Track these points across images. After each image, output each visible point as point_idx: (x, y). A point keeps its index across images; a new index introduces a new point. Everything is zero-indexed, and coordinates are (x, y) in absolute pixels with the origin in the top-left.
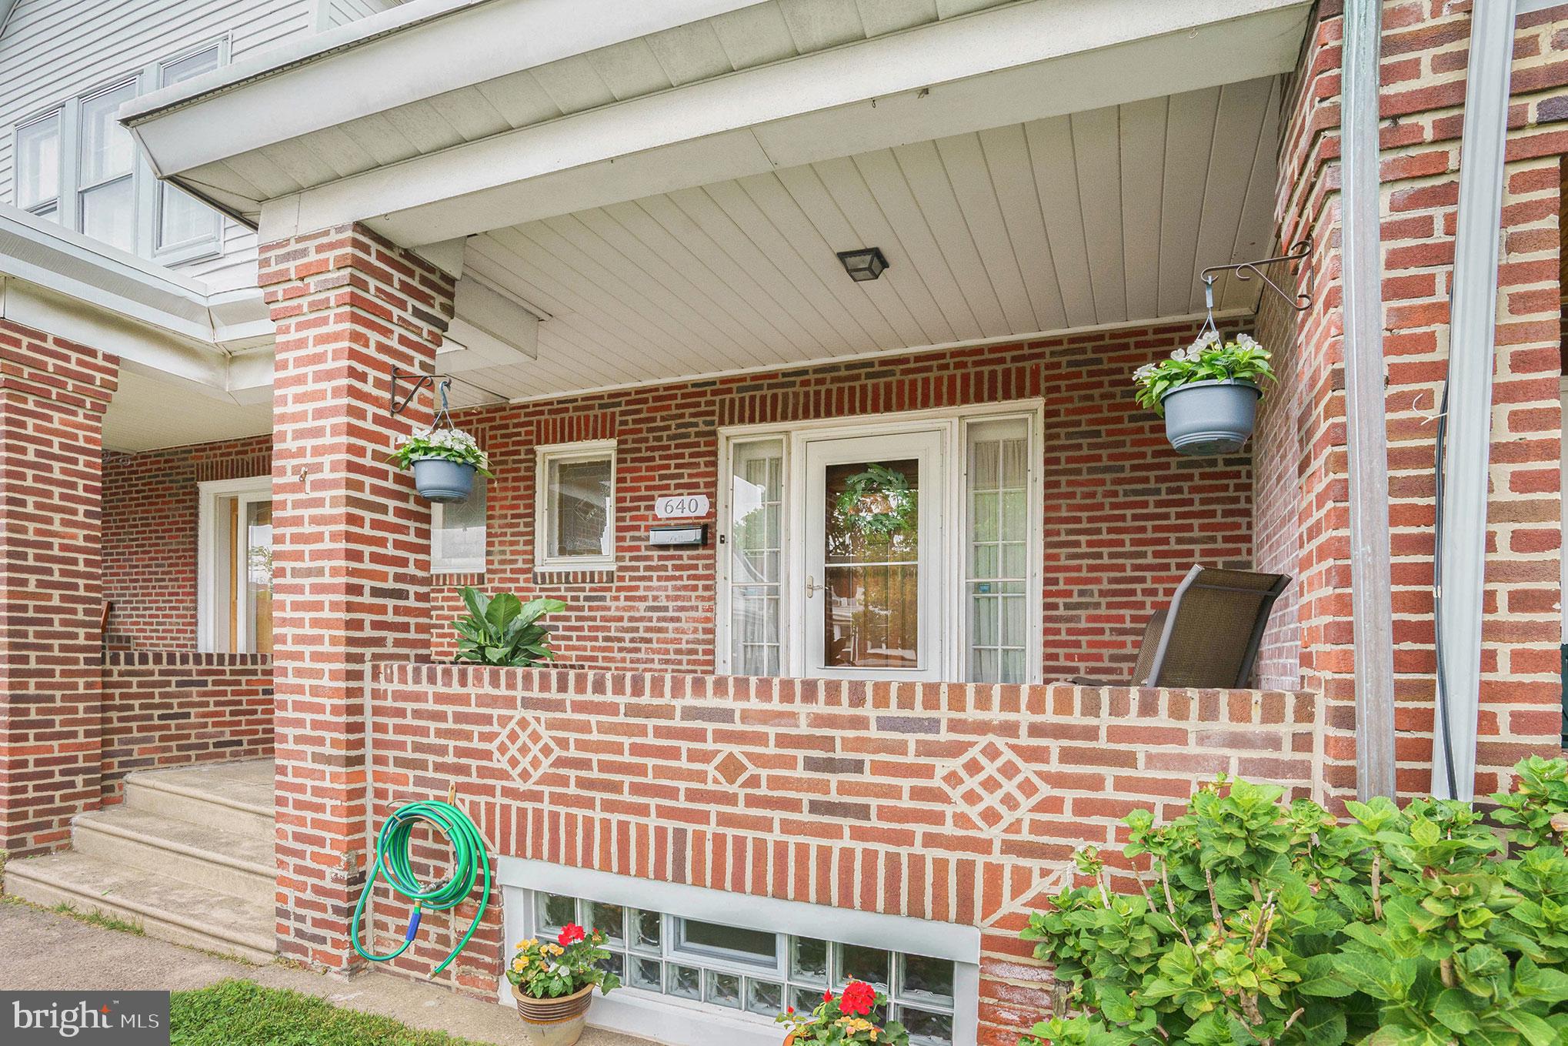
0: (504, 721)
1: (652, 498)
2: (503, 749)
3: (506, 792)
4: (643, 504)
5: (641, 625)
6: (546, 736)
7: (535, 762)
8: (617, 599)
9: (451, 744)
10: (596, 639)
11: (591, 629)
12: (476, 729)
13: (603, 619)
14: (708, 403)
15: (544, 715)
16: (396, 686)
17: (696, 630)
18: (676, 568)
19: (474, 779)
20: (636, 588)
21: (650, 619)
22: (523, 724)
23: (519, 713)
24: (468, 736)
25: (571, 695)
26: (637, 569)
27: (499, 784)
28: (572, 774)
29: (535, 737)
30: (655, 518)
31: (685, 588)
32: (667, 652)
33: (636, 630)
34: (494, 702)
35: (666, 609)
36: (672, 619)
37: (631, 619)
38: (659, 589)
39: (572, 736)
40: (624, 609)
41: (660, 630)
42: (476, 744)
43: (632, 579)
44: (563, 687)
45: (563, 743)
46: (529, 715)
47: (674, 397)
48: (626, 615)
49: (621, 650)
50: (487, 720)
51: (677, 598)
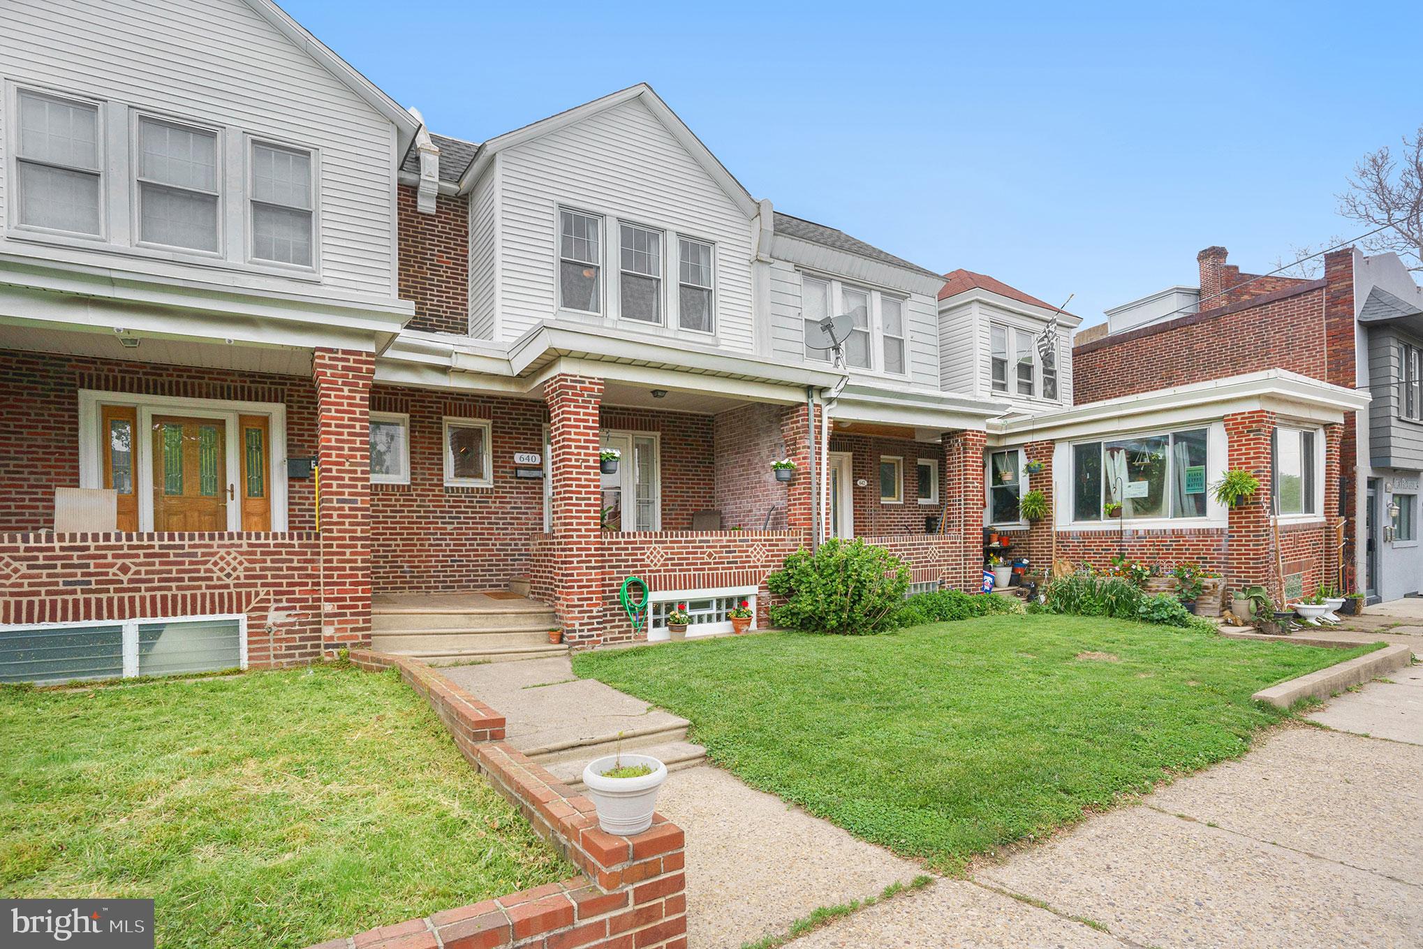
0: (648, 548)
1: (512, 453)
2: (648, 557)
3: (649, 571)
4: (507, 455)
5: (508, 516)
6: (662, 552)
7: (659, 561)
8: (495, 502)
9: (630, 558)
10: (483, 523)
11: (480, 518)
12: (639, 552)
13: (487, 513)
14: (538, 411)
15: (661, 545)
16: (609, 539)
17: (535, 519)
18: (525, 488)
19: (639, 569)
20: (505, 497)
21: (513, 513)
22: (655, 549)
23: (654, 545)
24: (636, 555)
25: (669, 539)
26: (505, 487)
27: (647, 569)
28: (670, 562)
29: (659, 553)
30: (514, 462)
31: (530, 498)
32: (522, 529)
33: (506, 518)
34: (645, 542)
35: (521, 508)
36: (524, 513)
37: (503, 513)
38: (517, 498)
39: (669, 551)
40: (499, 508)
41: (518, 518)
42: (639, 557)
43: (503, 492)
44: (667, 537)
45: (667, 553)
46: (657, 546)
47: (521, 405)
48: (500, 511)
49: (497, 529)
50: (643, 549)
51: (526, 503)
